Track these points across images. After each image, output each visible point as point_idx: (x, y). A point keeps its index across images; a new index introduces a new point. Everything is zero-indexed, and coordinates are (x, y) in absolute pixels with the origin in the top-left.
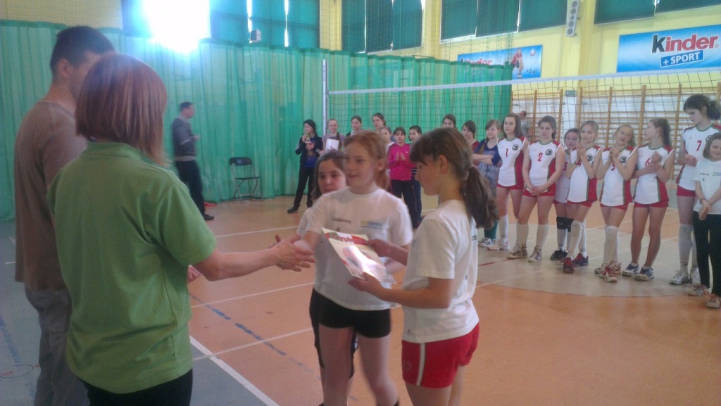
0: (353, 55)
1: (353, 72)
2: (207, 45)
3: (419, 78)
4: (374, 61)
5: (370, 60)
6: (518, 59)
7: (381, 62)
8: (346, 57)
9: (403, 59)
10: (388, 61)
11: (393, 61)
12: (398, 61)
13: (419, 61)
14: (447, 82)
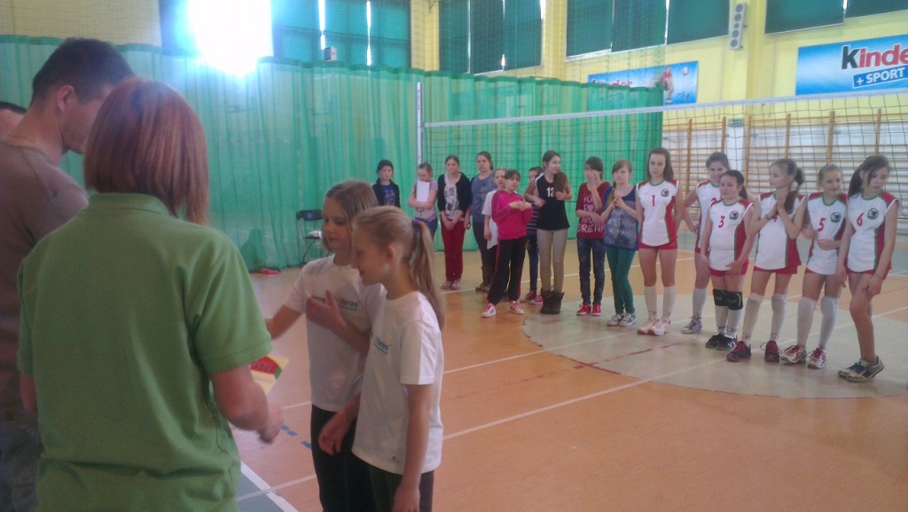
0: (455, 77)
1: (456, 98)
2: (267, 65)
3: (541, 106)
4: (482, 84)
5: (477, 83)
6: (667, 79)
7: (492, 85)
8: (446, 79)
9: (520, 81)
10: (500, 84)
11: (507, 84)
12: (513, 84)
13: (540, 83)
14: (577, 109)
